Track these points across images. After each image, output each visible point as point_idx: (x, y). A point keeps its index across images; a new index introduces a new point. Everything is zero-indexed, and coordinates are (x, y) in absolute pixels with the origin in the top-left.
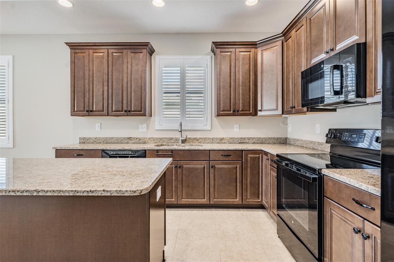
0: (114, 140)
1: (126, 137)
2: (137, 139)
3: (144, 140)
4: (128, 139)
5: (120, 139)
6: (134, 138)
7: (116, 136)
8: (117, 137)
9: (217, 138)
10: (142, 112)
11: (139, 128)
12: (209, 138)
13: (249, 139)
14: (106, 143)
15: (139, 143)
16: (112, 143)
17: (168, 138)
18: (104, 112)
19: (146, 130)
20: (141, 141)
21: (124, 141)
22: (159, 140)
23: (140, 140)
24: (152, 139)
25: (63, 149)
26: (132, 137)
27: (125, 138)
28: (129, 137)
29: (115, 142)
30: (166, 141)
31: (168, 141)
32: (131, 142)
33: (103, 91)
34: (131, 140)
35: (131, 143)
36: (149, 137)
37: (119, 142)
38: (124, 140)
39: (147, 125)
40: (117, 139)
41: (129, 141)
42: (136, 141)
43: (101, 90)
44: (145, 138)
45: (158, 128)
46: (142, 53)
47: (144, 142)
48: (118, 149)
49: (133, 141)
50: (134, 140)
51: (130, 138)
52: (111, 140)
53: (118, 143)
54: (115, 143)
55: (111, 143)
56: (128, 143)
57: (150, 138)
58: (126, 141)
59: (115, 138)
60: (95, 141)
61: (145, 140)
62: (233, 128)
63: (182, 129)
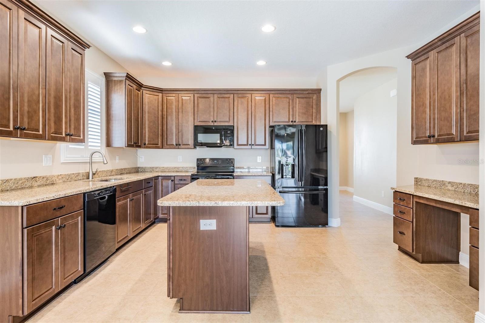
0: (11, 184)
1: (30, 176)
2: (43, 178)
3: (52, 180)
4: (32, 179)
5: (21, 182)
6: (41, 177)
7: (13, 177)
8: (15, 178)
9: (109, 170)
11: (42, 161)
12: (105, 171)
13: (125, 169)
15: (46, 185)
16: (7, 190)
17: (76, 173)
19: (51, 164)
20: (48, 182)
21: (26, 185)
22: (67, 178)
23: (47, 179)
24: (61, 177)
26: (37, 176)
27: (27, 179)
28: (33, 176)
29: (12, 188)
30: (73, 178)
32: (36, 184)
34: (36, 181)
35: (36, 186)
36: (57, 174)
37: (19, 188)
38: (26, 182)
39: (53, 156)
40: (16, 181)
41: (34, 182)
42: (42, 182)
44: (53, 176)
45: (64, 160)
47: (52, 182)
49: (39, 183)
50: (40, 181)
51: (34, 177)
52: (5, 184)
54: (13, 190)
56: (32, 187)
57: (58, 176)
58: (29, 184)
59: (12, 179)
61: (53, 178)
62: (115, 160)
63: (92, 161)
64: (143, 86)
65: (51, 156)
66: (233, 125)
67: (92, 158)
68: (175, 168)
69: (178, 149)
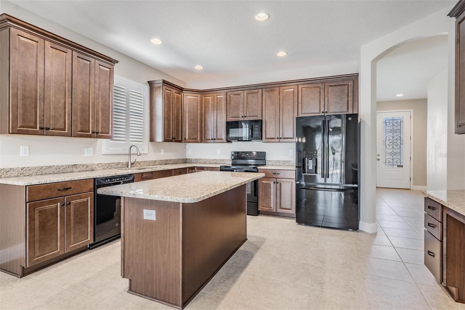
0: (53, 169)
1: (71, 164)
2: (83, 165)
3: (92, 167)
4: (73, 166)
5: (62, 168)
6: (81, 165)
7: (56, 164)
8: (58, 165)
9: (152, 161)
11: (84, 153)
12: (147, 161)
13: (170, 160)
14: (41, 175)
15: (86, 171)
16: (50, 174)
17: (116, 163)
18: (67, 131)
19: (92, 155)
20: (88, 169)
21: (67, 170)
22: (107, 166)
23: (87, 167)
24: (100, 165)
25: (42, 183)
26: (78, 164)
27: (69, 166)
28: (73, 164)
29: (54, 172)
31: (116, 167)
32: (76, 170)
34: (77, 168)
35: (76, 172)
36: (97, 163)
37: (61, 172)
38: (67, 168)
39: (94, 149)
40: (58, 167)
41: (74, 168)
42: (82, 169)
44: (93, 164)
45: (105, 152)
47: (92, 169)
48: (112, 175)
49: (79, 169)
50: (80, 168)
51: (75, 165)
52: (48, 169)
53: (59, 173)
54: (55, 173)
55: (48, 174)
56: (72, 172)
57: (98, 164)
58: (69, 170)
59: (54, 166)
60: (21, 172)
61: (93, 166)
62: (160, 152)
63: (131, 153)
64: (184, 89)
65: (92, 149)
66: (261, 119)
67: (131, 151)
68: (214, 160)
69: (214, 143)
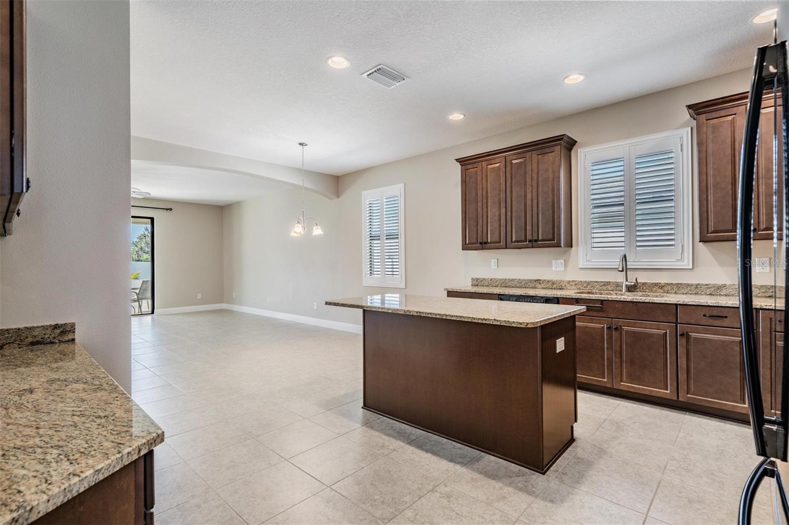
0: (516, 283)
1: (533, 279)
2: (548, 282)
3: (560, 285)
4: (535, 281)
5: (524, 282)
6: (545, 280)
7: (517, 278)
8: (520, 278)
9: (706, 285)
10: (555, 241)
11: (551, 266)
12: (688, 285)
14: (505, 287)
15: (552, 289)
16: (513, 287)
17: (602, 282)
18: (502, 244)
19: (563, 269)
20: (555, 286)
21: (529, 285)
22: (585, 285)
23: (553, 283)
24: (573, 283)
26: (541, 279)
27: (531, 281)
28: (536, 279)
30: (597, 287)
31: (601, 288)
32: (540, 286)
33: (500, 215)
34: (540, 284)
35: (540, 288)
36: (568, 280)
38: (529, 283)
39: (565, 261)
40: (520, 281)
41: (537, 284)
42: (547, 286)
43: (497, 213)
44: (561, 281)
45: (583, 265)
46: (554, 152)
47: (560, 287)
48: (520, 294)
49: (543, 286)
50: (544, 284)
51: (538, 280)
52: (511, 282)
53: (521, 287)
54: (517, 287)
55: (511, 287)
56: (535, 288)
57: (570, 281)
58: (532, 285)
60: (490, 283)
61: (562, 283)
63: (628, 267)
65: (562, 261)
67: (628, 263)
